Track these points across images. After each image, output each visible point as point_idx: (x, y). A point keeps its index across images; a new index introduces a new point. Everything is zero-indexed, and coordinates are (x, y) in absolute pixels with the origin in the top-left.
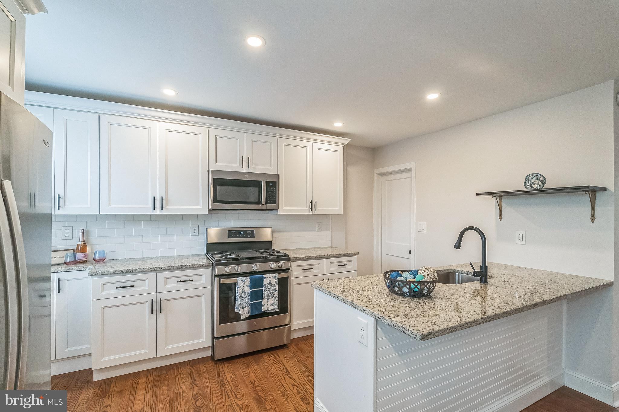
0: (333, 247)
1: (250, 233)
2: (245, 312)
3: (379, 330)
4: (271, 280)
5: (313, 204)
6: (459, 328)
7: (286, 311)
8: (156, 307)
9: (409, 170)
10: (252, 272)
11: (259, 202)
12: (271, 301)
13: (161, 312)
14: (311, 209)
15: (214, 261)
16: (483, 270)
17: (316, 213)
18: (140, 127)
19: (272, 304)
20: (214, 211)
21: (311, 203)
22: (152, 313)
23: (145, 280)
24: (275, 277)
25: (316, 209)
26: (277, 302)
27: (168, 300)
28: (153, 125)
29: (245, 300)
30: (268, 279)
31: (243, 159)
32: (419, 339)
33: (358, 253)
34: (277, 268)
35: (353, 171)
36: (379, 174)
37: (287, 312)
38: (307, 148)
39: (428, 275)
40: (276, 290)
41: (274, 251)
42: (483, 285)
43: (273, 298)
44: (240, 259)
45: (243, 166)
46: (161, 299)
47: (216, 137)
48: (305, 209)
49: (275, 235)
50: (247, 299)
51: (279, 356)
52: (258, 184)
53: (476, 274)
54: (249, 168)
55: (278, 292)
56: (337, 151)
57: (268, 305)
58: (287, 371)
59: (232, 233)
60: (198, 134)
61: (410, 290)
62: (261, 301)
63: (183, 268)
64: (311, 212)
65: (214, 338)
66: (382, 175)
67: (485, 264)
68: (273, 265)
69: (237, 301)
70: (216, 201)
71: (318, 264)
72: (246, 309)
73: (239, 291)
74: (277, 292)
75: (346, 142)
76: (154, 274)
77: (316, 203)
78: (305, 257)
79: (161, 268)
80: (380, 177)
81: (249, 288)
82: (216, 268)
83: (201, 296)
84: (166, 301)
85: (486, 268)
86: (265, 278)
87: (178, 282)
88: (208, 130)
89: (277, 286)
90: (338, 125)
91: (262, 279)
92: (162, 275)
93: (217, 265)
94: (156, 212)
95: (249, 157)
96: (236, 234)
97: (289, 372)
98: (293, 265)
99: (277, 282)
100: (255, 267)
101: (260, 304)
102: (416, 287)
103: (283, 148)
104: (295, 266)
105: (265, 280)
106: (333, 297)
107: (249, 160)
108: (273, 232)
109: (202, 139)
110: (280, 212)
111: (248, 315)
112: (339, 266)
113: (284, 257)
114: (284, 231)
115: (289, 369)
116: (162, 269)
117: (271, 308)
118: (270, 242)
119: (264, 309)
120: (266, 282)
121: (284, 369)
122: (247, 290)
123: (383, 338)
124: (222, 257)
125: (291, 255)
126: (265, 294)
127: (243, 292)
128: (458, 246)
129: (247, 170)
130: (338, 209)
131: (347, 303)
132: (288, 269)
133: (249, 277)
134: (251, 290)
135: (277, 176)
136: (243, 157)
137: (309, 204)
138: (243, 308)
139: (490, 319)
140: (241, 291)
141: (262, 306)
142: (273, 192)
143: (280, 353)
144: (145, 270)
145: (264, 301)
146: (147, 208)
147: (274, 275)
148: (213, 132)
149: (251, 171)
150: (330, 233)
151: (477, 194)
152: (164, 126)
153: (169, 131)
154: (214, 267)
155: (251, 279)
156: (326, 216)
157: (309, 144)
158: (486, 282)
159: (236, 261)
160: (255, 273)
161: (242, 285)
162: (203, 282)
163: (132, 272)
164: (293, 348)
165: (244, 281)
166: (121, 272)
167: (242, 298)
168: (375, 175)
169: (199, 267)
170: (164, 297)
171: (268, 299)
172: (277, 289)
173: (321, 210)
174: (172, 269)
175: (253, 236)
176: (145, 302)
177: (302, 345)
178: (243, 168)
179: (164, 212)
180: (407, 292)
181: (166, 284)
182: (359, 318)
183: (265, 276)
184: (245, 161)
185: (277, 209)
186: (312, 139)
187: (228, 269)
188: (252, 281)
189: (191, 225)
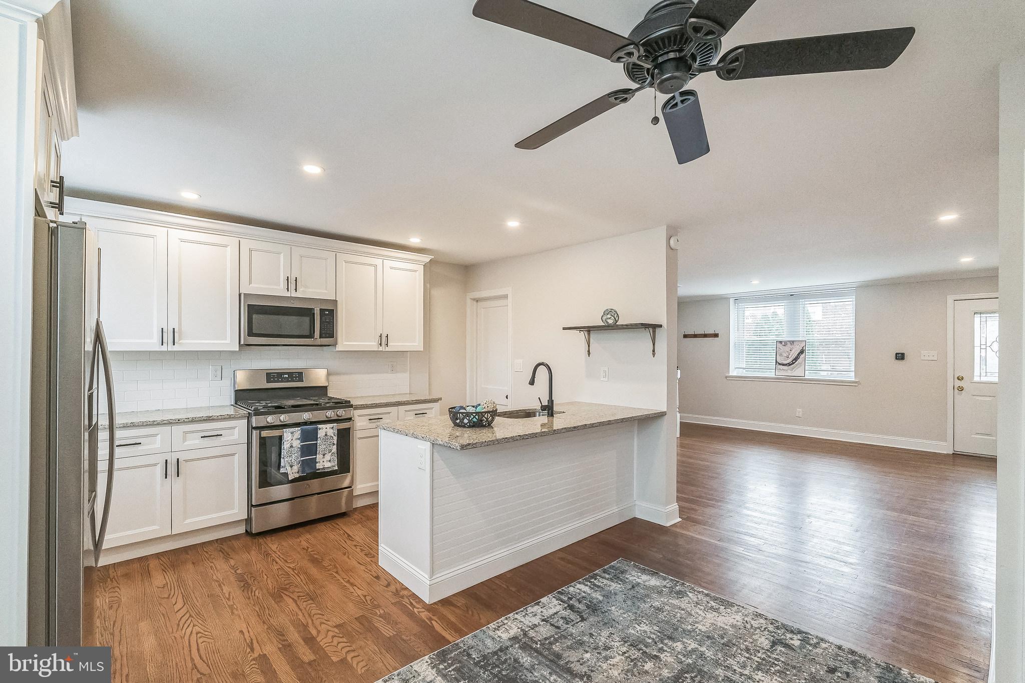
0: (412, 394)
1: (298, 375)
2: (294, 471)
3: (436, 454)
4: (327, 431)
5: (384, 339)
6: (497, 442)
7: (347, 470)
8: (172, 469)
9: (505, 297)
10: (302, 423)
11: (311, 336)
12: (328, 457)
13: (178, 476)
14: (381, 344)
15: (251, 410)
16: (550, 404)
17: (387, 349)
18: (142, 235)
19: (330, 461)
20: (248, 347)
21: (381, 336)
22: (166, 478)
23: (156, 435)
24: (333, 427)
25: (387, 344)
26: (336, 459)
27: (186, 461)
28: (160, 232)
29: (293, 456)
30: (324, 430)
31: (288, 280)
32: (459, 449)
33: (441, 399)
34: (336, 418)
35: (439, 294)
36: (474, 299)
37: (349, 472)
38: (375, 266)
39: (488, 407)
40: (334, 444)
41: (331, 398)
42: (550, 418)
43: (331, 453)
44: (286, 407)
45: (288, 289)
46: (178, 459)
47: (251, 250)
48: (372, 345)
49: (331, 378)
50: (296, 455)
51: (338, 524)
52: (309, 313)
53: (544, 408)
54: (296, 291)
55: (337, 447)
56: (415, 271)
57: (323, 462)
58: (349, 536)
59: (271, 376)
60: (226, 246)
61: (470, 421)
62: (315, 457)
63: (209, 419)
64: (381, 349)
65: (250, 506)
66: (477, 300)
67: (552, 398)
68: (330, 414)
69: (284, 458)
70: (251, 333)
71: (389, 413)
72: (296, 468)
73: (286, 446)
74: (335, 446)
75: (428, 260)
76: (168, 428)
77: (387, 337)
78: (372, 404)
79: (179, 420)
80: (475, 303)
81: (299, 441)
82: (254, 419)
83: (233, 455)
84: (184, 462)
85: (552, 401)
86: (320, 429)
87: (202, 437)
88: (239, 241)
89: (335, 438)
90: (415, 241)
91: (316, 430)
92: (178, 430)
93: (255, 415)
94: (164, 348)
95: (296, 278)
96: (278, 378)
97: (351, 537)
98: (356, 415)
99: (336, 434)
100: (306, 416)
101: (314, 461)
102: (474, 417)
103: (342, 266)
104: (359, 416)
105: (319, 431)
106: (397, 432)
107: (296, 280)
108: (329, 374)
109: (230, 253)
110: (339, 348)
111: (297, 475)
112: (416, 414)
113: (345, 404)
114: (344, 374)
115: (350, 533)
116: (179, 422)
117: (328, 465)
118: (325, 388)
119: (319, 466)
120: (321, 434)
121: (344, 534)
122: (297, 444)
123: (439, 463)
124: (260, 406)
125: (353, 402)
126: (320, 449)
127: (291, 447)
128: (532, 382)
129: (294, 295)
130: (417, 344)
131: (409, 435)
132: (350, 419)
133: (299, 428)
134: (301, 444)
135: (335, 302)
136: (288, 277)
137: (378, 338)
138: (291, 466)
139: (527, 437)
140: (288, 445)
141: (316, 463)
142: (329, 323)
143: (340, 522)
144: (155, 423)
145: (319, 457)
146: (152, 343)
147: (331, 425)
148: (246, 245)
149: (299, 295)
150: (407, 375)
151: (564, 329)
152: (175, 234)
153: (182, 241)
154: (251, 417)
155: (302, 431)
156: (403, 353)
157: (378, 262)
158: (552, 415)
159: (280, 409)
160: (305, 423)
161: (290, 438)
162: (236, 436)
163: (138, 426)
164: (356, 516)
165: (292, 433)
166: (121, 426)
167: (290, 455)
168: (469, 301)
169: (230, 418)
170: (182, 457)
171: (324, 455)
172: (335, 442)
173: (394, 346)
174: (193, 421)
175: (301, 379)
176: (155, 465)
177: (369, 513)
178: (288, 291)
179: (176, 348)
180: (467, 423)
181: (184, 440)
182: (419, 446)
183: (320, 426)
184: (292, 282)
185: (335, 345)
186: (383, 256)
187: (270, 419)
188: (303, 431)
189: (210, 367)
